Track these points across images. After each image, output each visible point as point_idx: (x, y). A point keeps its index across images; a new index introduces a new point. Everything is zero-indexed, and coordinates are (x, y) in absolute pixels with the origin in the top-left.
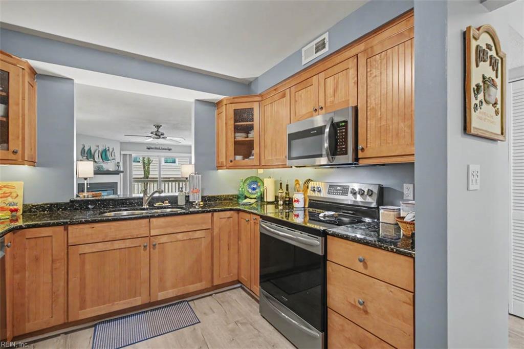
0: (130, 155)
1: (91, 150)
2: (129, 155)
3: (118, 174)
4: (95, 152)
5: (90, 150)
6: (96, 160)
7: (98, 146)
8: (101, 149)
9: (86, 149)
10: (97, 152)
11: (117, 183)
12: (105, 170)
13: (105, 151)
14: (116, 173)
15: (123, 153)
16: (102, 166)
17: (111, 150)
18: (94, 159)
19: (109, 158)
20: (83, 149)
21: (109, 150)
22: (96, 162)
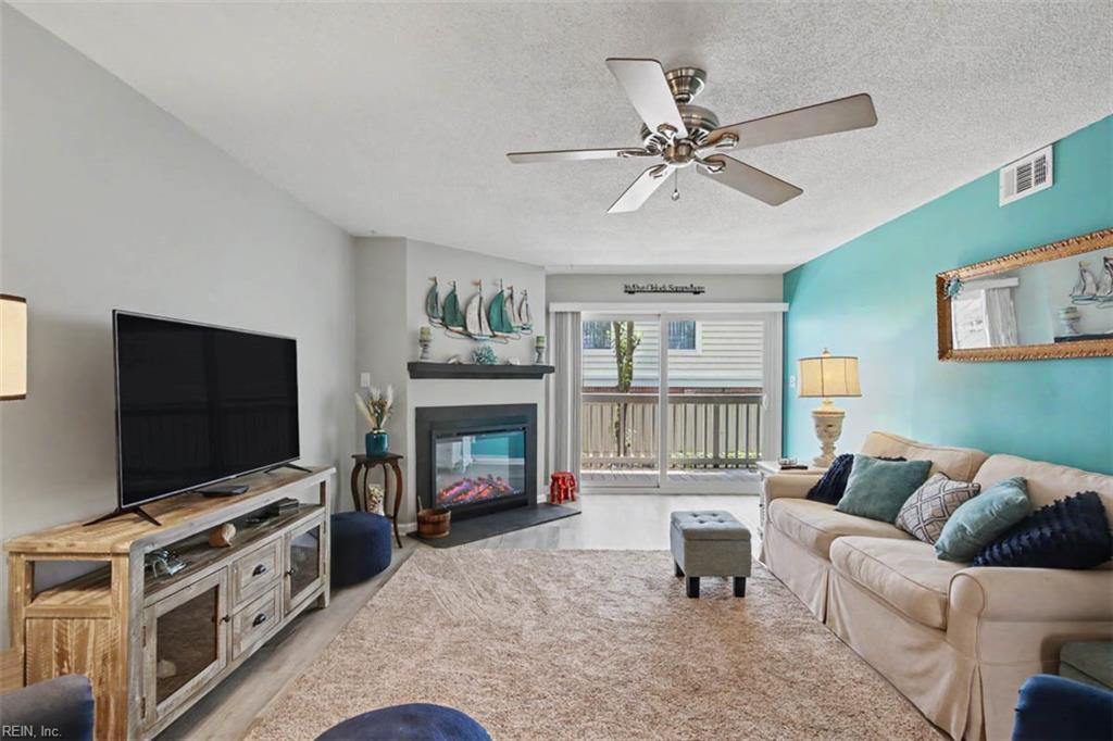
0: (576, 314)
1: (455, 297)
2: (573, 313)
3: (539, 376)
4: (468, 303)
5: (453, 297)
6: (471, 330)
7: (478, 284)
8: (488, 293)
9: (443, 293)
10: (475, 302)
11: (535, 405)
12: (498, 363)
13: (499, 299)
14: (534, 372)
15: (554, 307)
16: (490, 351)
17: (517, 297)
18: (465, 327)
19: (513, 324)
20: (432, 295)
21: (511, 297)
22: (470, 336)
